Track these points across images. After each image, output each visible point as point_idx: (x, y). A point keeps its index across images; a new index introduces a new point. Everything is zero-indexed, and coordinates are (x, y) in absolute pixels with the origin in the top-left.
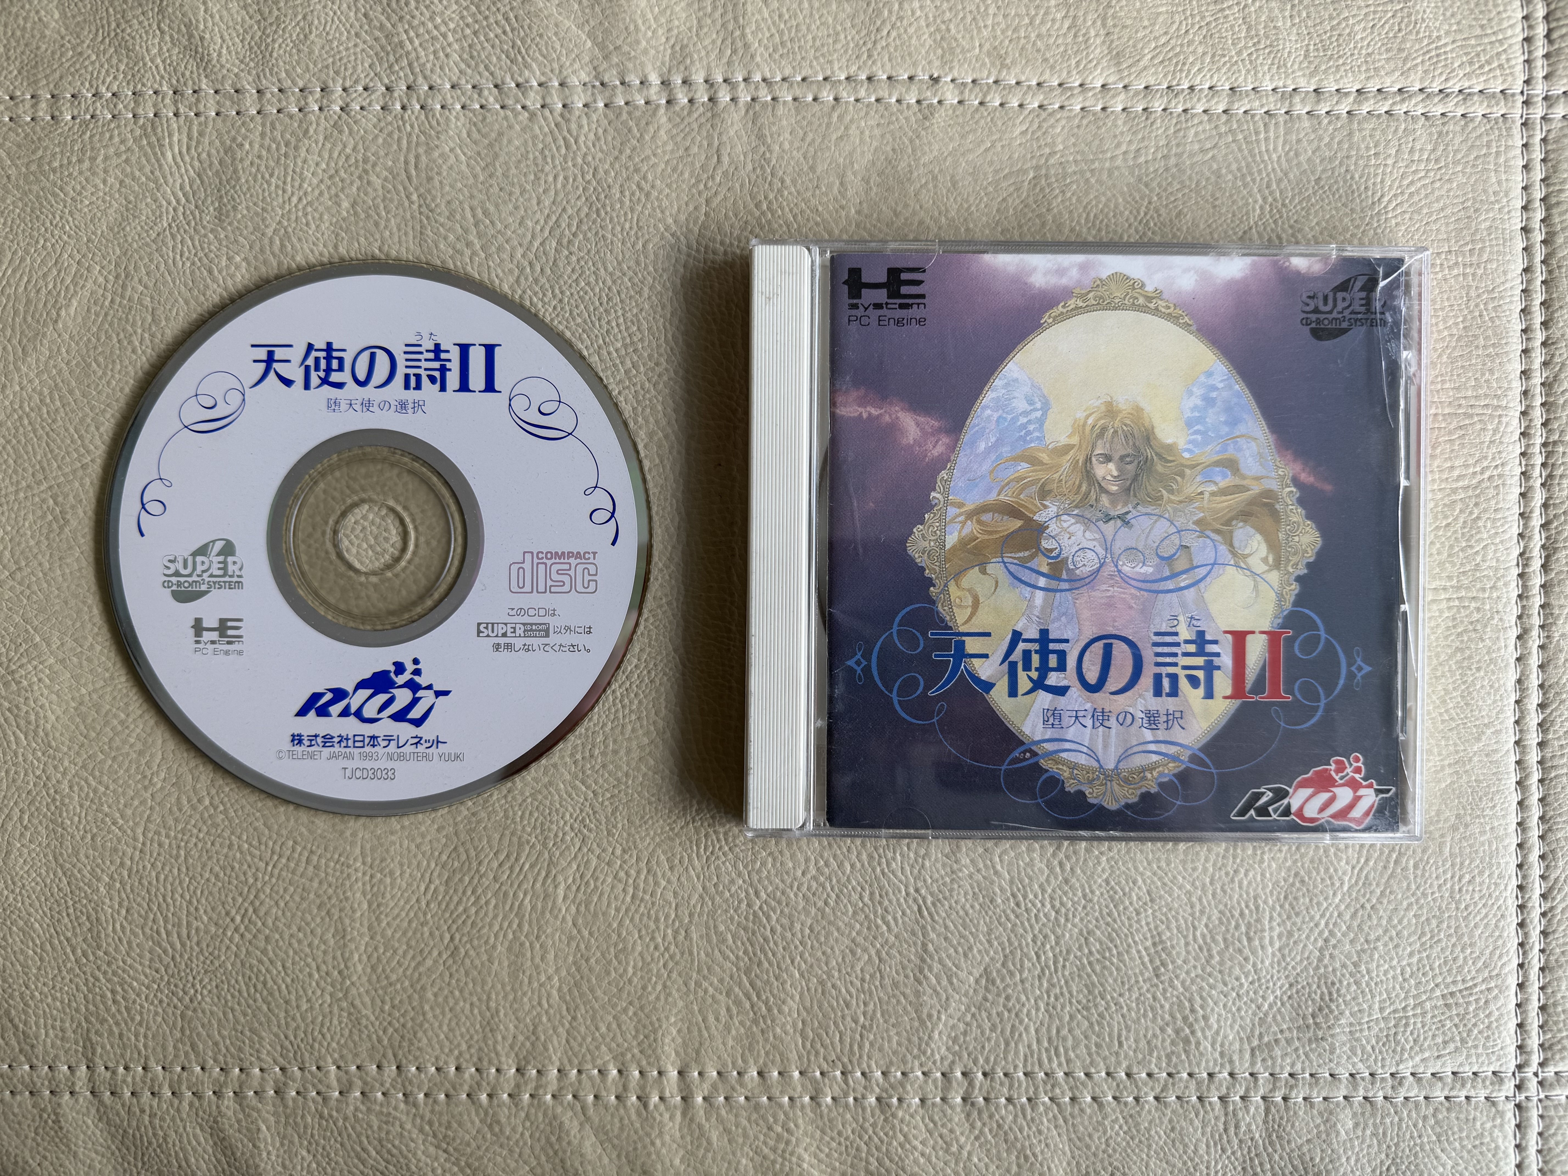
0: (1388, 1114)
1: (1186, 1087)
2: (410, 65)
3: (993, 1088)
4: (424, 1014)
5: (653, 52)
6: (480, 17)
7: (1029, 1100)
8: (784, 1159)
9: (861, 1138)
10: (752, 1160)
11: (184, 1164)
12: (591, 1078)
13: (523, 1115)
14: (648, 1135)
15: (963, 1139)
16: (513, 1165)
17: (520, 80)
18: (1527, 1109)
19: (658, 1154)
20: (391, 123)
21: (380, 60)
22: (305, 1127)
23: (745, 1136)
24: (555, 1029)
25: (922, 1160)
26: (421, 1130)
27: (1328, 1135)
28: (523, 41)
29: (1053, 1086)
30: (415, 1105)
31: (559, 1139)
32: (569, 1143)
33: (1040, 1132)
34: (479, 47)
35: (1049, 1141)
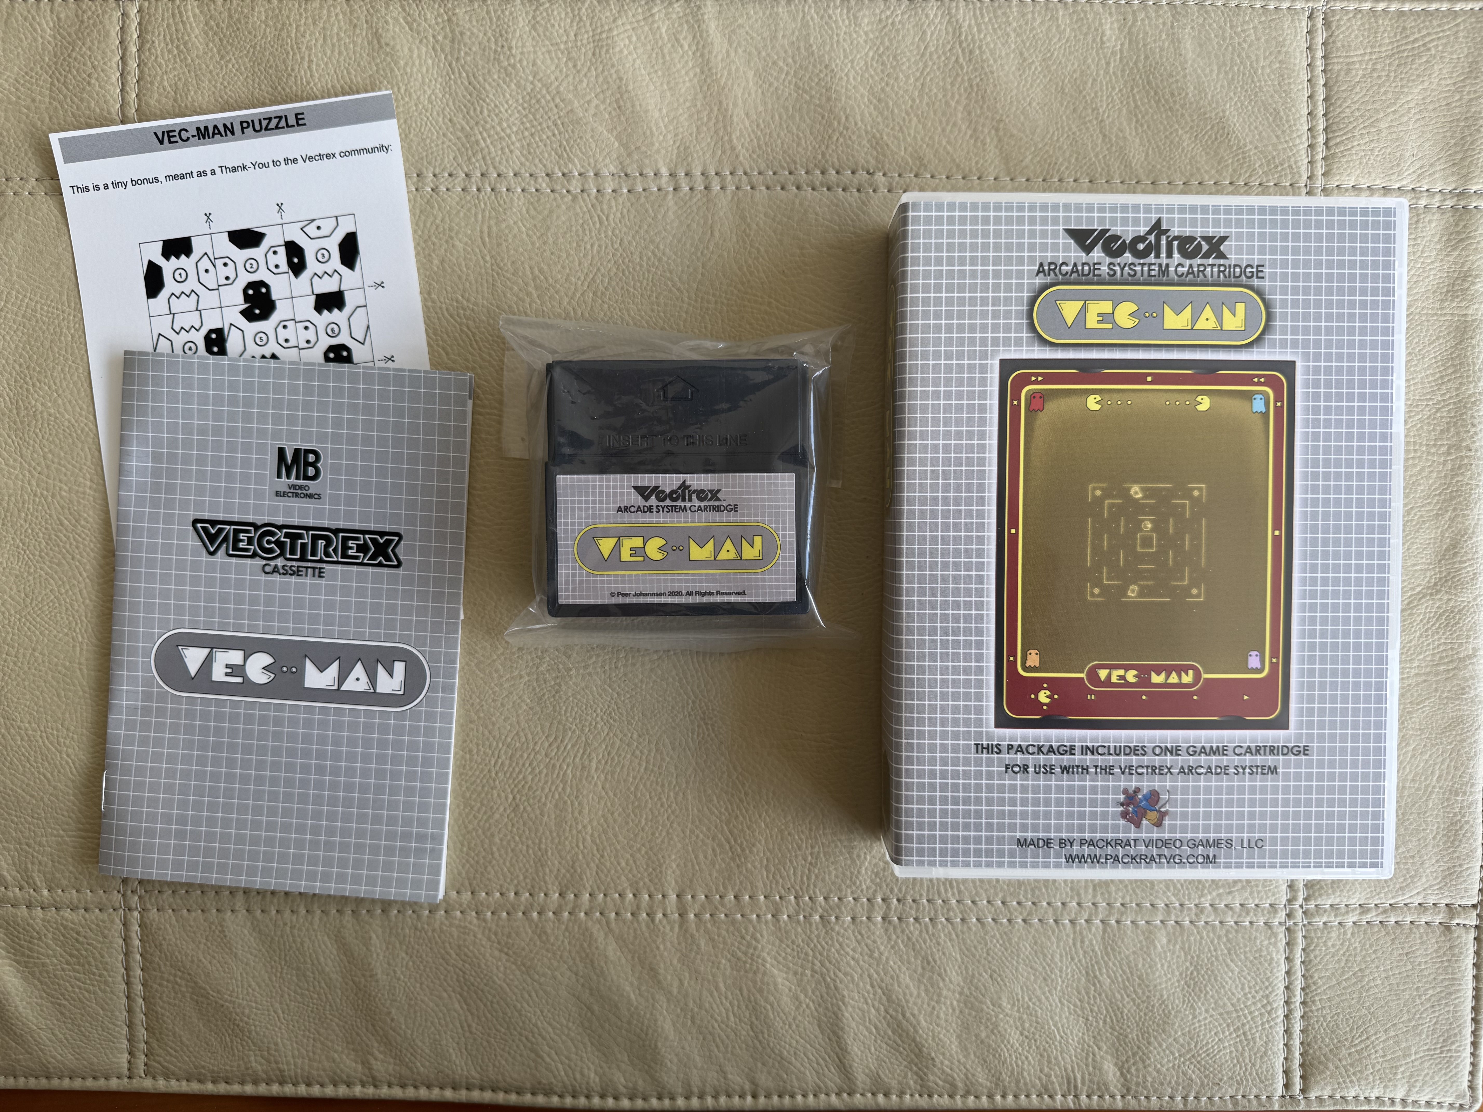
0: (1192, 934)
1: (1046, 913)
2: (484, 158)
3: (904, 910)
4: (492, 854)
5: (663, 152)
6: (535, 123)
7: (931, 919)
8: (752, 960)
9: (808, 945)
10: (729, 961)
11: (316, 962)
12: (613, 900)
13: (563, 927)
14: (655, 942)
15: (882, 948)
16: (555, 964)
17: (566, 171)
18: (1294, 932)
19: (662, 956)
20: (469, 202)
21: (461, 154)
22: (404, 936)
23: (725, 943)
24: (588, 865)
25: (852, 963)
26: (489, 939)
27: (1148, 948)
28: (567, 141)
29: (948, 910)
30: (485, 920)
31: (590, 945)
32: (597, 948)
33: (939, 944)
34: (535, 145)
35: (945, 950)
